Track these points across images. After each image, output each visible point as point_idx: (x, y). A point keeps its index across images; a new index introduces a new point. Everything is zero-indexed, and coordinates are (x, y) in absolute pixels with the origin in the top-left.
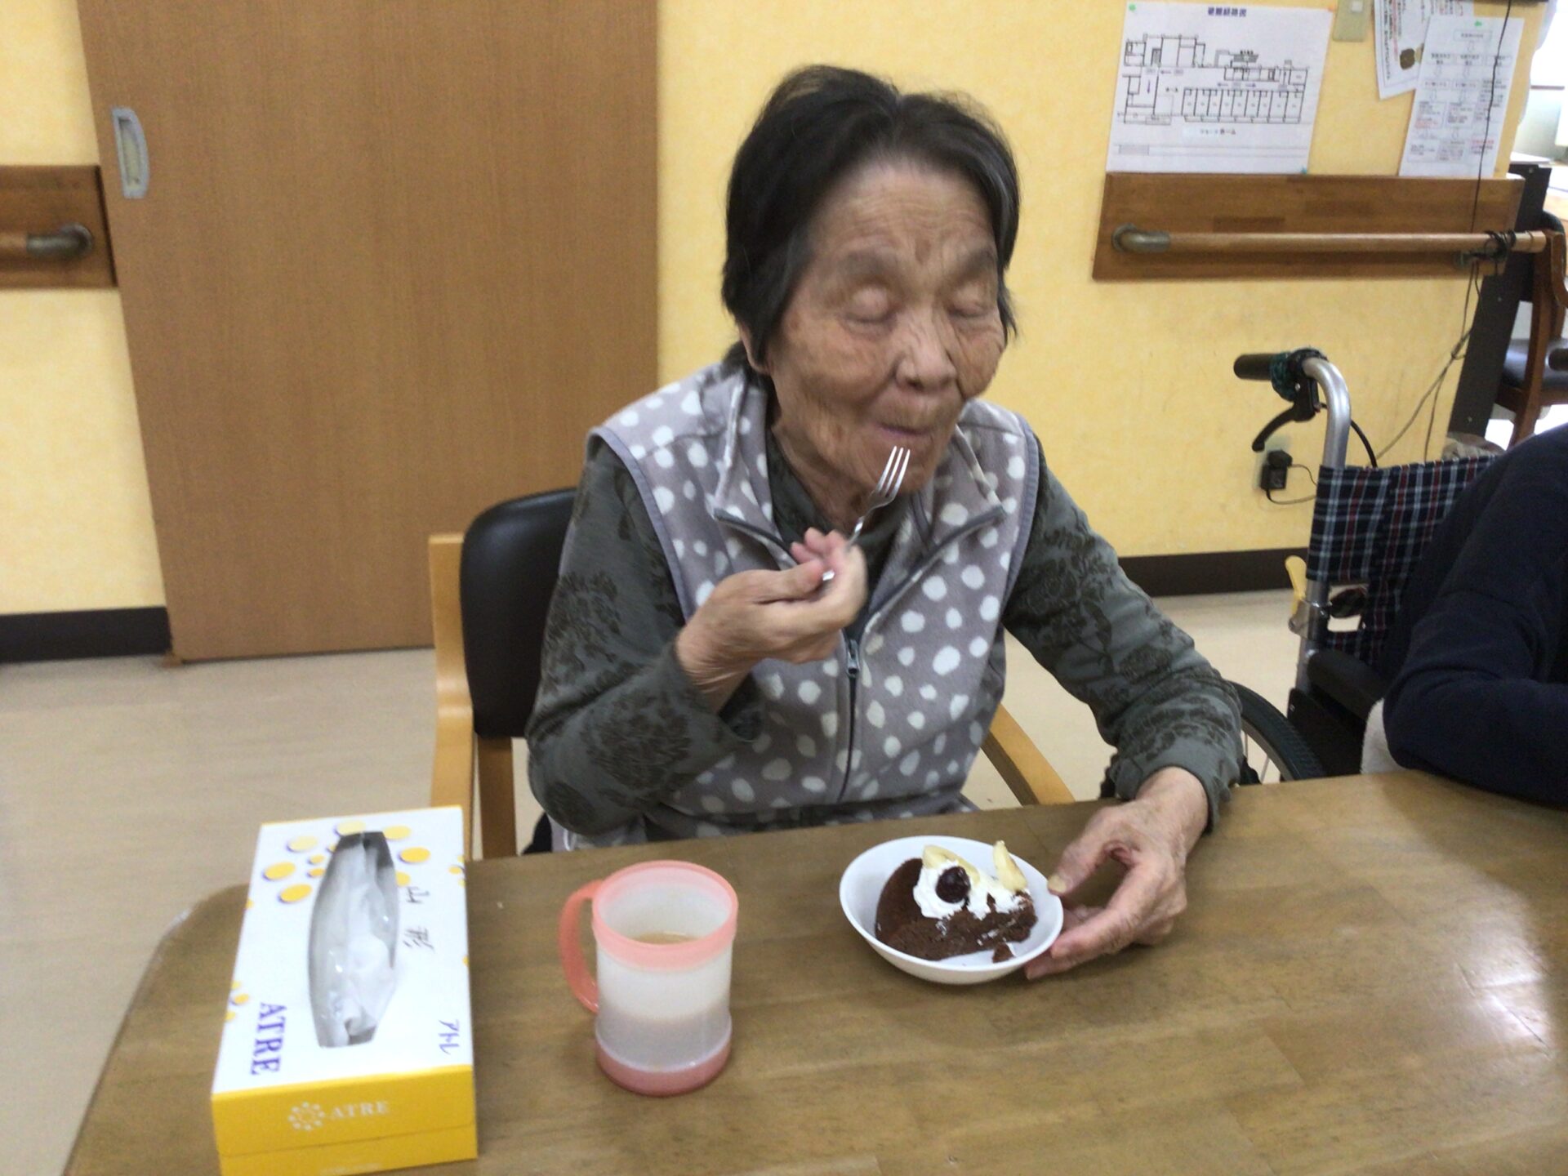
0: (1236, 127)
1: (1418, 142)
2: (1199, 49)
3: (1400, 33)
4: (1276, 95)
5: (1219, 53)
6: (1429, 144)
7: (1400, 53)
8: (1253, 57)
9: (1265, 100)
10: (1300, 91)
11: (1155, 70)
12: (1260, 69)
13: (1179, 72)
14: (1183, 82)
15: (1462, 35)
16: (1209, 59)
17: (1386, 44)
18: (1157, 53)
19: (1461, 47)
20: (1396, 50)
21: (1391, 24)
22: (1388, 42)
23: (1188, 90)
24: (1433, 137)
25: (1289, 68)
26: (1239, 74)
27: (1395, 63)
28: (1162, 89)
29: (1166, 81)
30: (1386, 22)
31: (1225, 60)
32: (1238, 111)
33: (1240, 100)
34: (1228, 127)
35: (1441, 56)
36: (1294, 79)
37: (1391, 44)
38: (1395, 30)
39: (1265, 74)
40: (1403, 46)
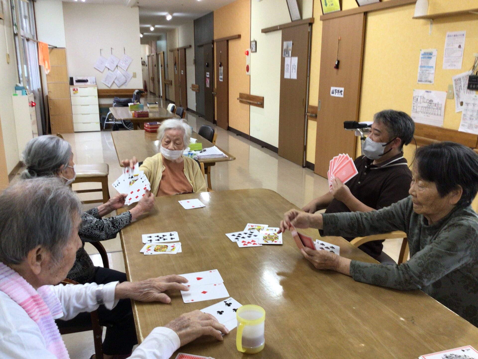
0: (429, 115)
1: (463, 123)
2: (424, 99)
4: (436, 110)
5: (427, 100)
6: (465, 124)
7: (460, 102)
8: (432, 101)
9: (434, 110)
10: (440, 109)
11: (417, 102)
12: (433, 103)
13: (421, 103)
14: (421, 105)
15: (473, 99)
16: (426, 101)
18: (417, 99)
19: (472, 102)
20: (459, 102)
21: (458, 95)
23: (422, 107)
24: (466, 123)
25: (438, 104)
26: (430, 104)
27: (459, 105)
28: (418, 107)
29: (419, 105)
31: (428, 101)
32: (430, 112)
33: (430, 110)
34: (428, 115)
35: (467, 103)
36: (439, 106)
37: (458, 100)
38: (459, 97)
39: (434, 105)
40: (461, 100)
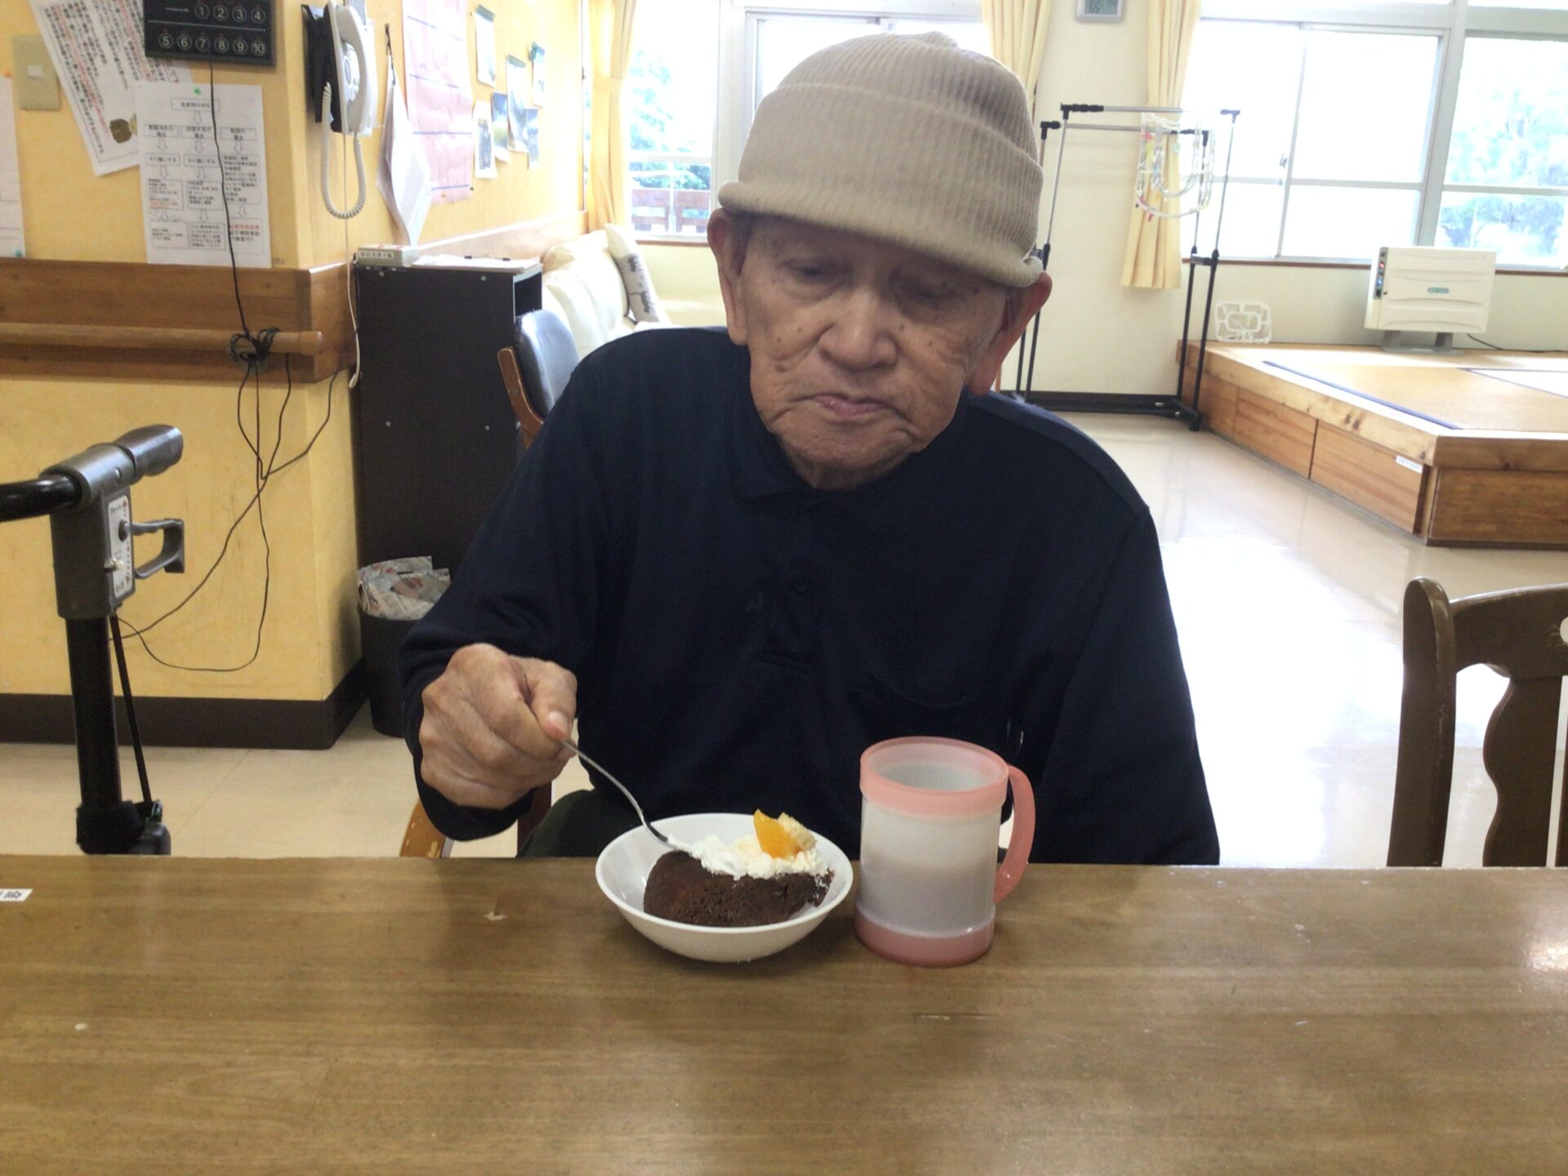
1: (160, 225)
3: (101, 102)
7: (108, 124)
15: (183, 104)
17: (87, 114)
19: (184, 118)
20: (102, 121)
21: (85, 91)
22: (89, 111)
24: (176, 220)
27: (108, 138)
30: (77, 88)
35: (161, 127)
37: (93, 113)
38: (94, 98)
40: (112, 115)
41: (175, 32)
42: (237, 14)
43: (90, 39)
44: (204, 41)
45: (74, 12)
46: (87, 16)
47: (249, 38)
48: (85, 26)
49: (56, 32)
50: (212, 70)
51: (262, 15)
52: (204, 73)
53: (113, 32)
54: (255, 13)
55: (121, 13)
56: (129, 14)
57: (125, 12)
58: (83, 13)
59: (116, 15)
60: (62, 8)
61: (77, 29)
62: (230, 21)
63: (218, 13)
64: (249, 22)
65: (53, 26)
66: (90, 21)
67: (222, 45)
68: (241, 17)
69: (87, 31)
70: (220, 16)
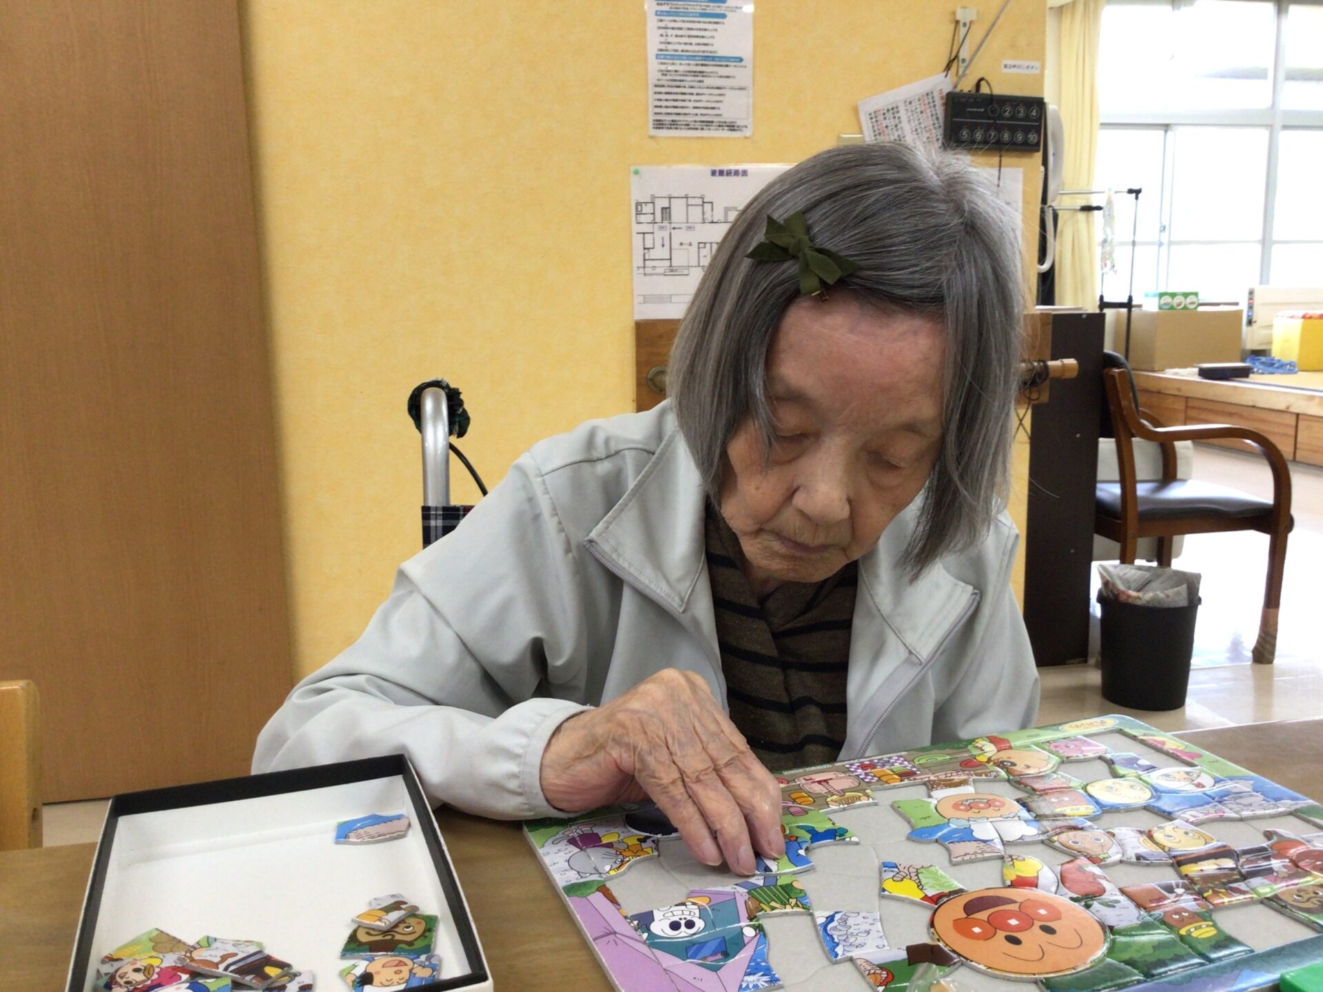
2: (708, 207)
11: (666, 227)
13: (690, 228)
14: (696, 236)
16: (718, 215)
18: (666, 211)
23: (702, 244)
29: (679, 236)
41: (973, 128)
42: (1019, 112)
43: (899, 136)
44: (993, 134)
45: (890, 115)
46: (899, 118)
47: (1027, 130)
48: (896, 126)
49: (874, 131)
50: (1001, 156)
51: (1037, 112)
52: (996, 159)
53: (916, 130)
54: (1032, 111)
55: (924, 114)
56: (930, 114)
57: (927, 113)
58: (897, 115)
59: (920, 115)
60: (882, 112)
61: (890, 128)
62: (1012, 118)
63: (1005, 111)
64: (1027, 118)
65: (873, 127)
66: (900, 122)
67: (1006, 136)
68: (1021, 115)
69: (897, 130)
70: (1006, 114)
